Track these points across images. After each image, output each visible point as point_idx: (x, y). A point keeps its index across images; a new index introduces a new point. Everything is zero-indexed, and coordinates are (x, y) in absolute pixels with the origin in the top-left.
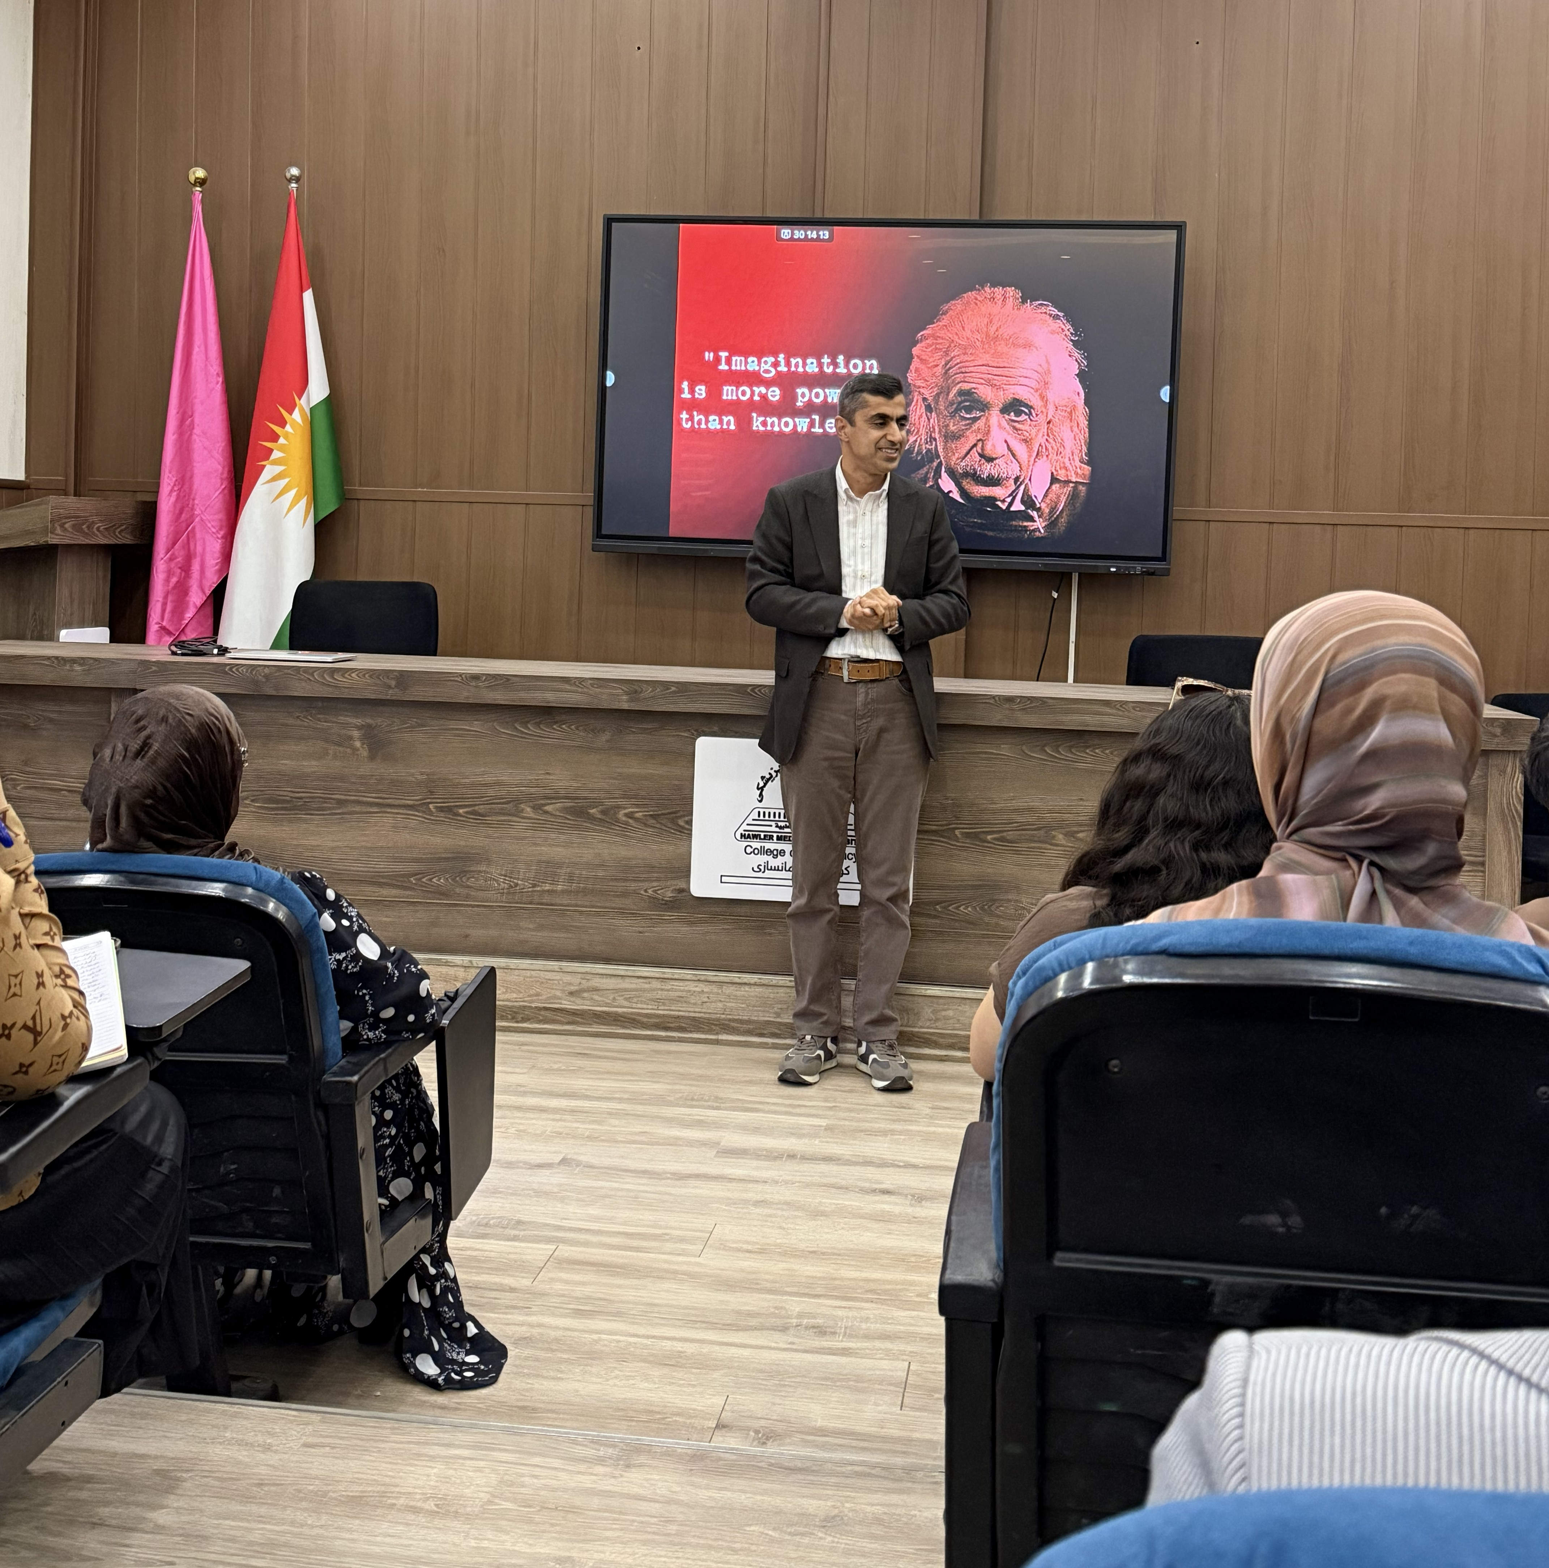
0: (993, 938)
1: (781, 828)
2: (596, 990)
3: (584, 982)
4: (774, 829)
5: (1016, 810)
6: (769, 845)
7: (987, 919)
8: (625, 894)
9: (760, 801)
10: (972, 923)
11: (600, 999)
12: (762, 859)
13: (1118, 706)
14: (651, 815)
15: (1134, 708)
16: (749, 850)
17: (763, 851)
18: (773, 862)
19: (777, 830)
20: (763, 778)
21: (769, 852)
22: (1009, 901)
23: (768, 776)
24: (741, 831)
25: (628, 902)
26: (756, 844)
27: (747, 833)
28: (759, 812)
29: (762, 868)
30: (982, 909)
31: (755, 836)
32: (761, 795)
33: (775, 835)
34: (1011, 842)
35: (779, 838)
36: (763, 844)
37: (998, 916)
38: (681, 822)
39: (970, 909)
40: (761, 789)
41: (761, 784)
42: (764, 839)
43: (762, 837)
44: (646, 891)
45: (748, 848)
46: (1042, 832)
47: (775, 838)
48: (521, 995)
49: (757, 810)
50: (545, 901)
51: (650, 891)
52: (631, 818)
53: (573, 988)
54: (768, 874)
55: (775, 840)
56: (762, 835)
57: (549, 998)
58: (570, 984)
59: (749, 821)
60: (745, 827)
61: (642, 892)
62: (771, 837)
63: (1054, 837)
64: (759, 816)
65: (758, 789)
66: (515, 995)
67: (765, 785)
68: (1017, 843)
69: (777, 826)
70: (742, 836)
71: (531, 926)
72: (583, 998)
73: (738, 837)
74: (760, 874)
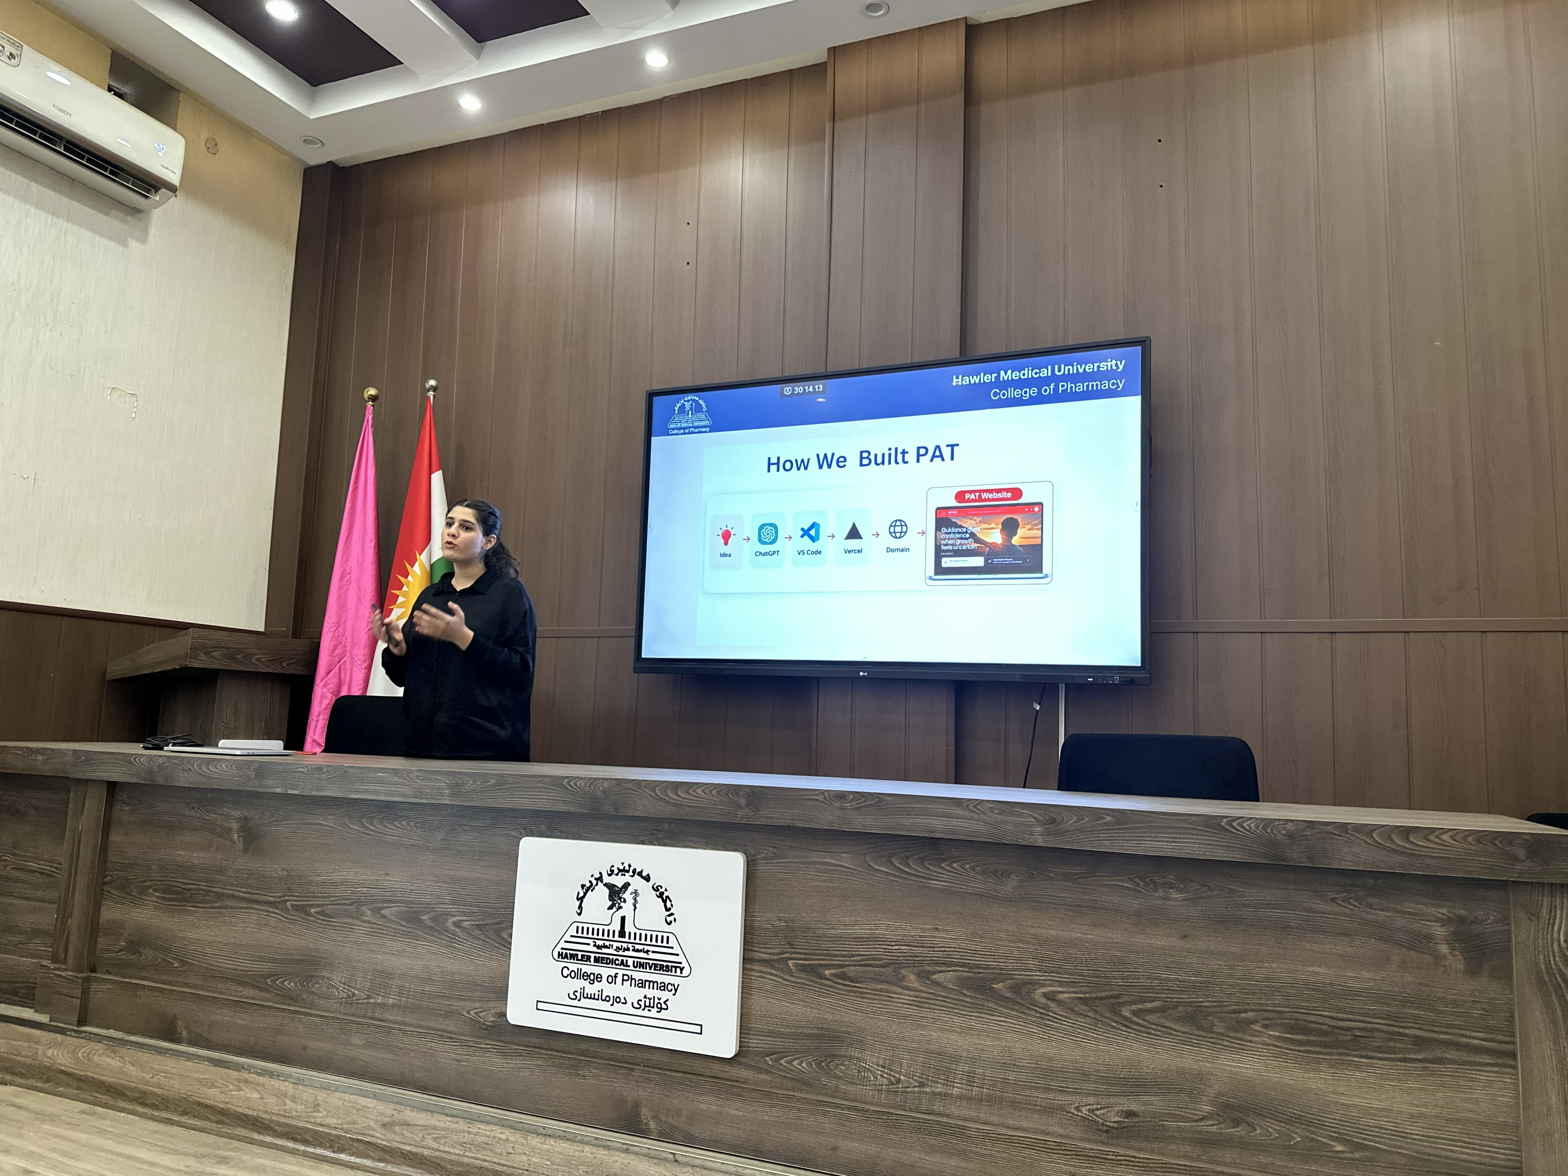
0: (828, 1106)
1: (599, 947)
2: (407, 1124)
3: (395, 1113)
4: (591, 948)
5: (859, 939)
6: (587, 968)
7: (824, 1080)
8: (448, 1015)
9: (579, 914)
10: (808, 1085)
11: (410, 1135)
12: (579, 984)
13: (971, 807)
14: (477, 925)
15: (991, 810)
16: (566, 972)
17: (579, 975)
18: (591, 989)
19: (595, 949)
20: (583, 886)
21: (586, 976)
22: (851, 1058)
23: (588, 885)
24: (558, 949)
25: (450, 1025)
26: (573, 967)
27: (564, 951)
28: (578, 927)
29: (578, 994)
30: (818, 1065)
31: (573, 956)
32: (580, 907)
33: (592, 955)
34: (853, 982)
35: (597, 960)
36: (580, 966)
37: (838, 1077)
38: (505, 936)
39: (804, 1065)
40: (581, 899)
41: (581, 895)
42: (581, 960)
43: (580, 958)
44: (468, 1012)
45: (565, 969)
46: (889, 970)
47: (592, 959)
48: (339, 1122)
49: (576, 925)
50: (376, 1015)
51: (472, 1013)
52: (459, 927)
53: (386, 1120)
54: (585, 1002)
55: (592, 963)
56: (580, 954)
57: (364, 1128)
58: (383, 1114)
59: (565, 938)
60: (562, 944)
61: (465, 1013)
62: (589, 958)
63: (904, 977)
64: (577, 933)
65: (578, 899)
66: (335, 1121)
67: (585, 894)
68: (860, 982)
69: (595, 945)
70: (560, 955)
71: (360, 1043)
72: (395, 1133)
73: (556, 956)
74: (575, 1003)
